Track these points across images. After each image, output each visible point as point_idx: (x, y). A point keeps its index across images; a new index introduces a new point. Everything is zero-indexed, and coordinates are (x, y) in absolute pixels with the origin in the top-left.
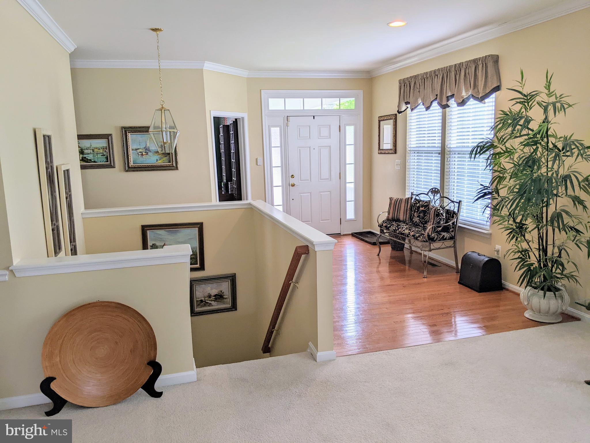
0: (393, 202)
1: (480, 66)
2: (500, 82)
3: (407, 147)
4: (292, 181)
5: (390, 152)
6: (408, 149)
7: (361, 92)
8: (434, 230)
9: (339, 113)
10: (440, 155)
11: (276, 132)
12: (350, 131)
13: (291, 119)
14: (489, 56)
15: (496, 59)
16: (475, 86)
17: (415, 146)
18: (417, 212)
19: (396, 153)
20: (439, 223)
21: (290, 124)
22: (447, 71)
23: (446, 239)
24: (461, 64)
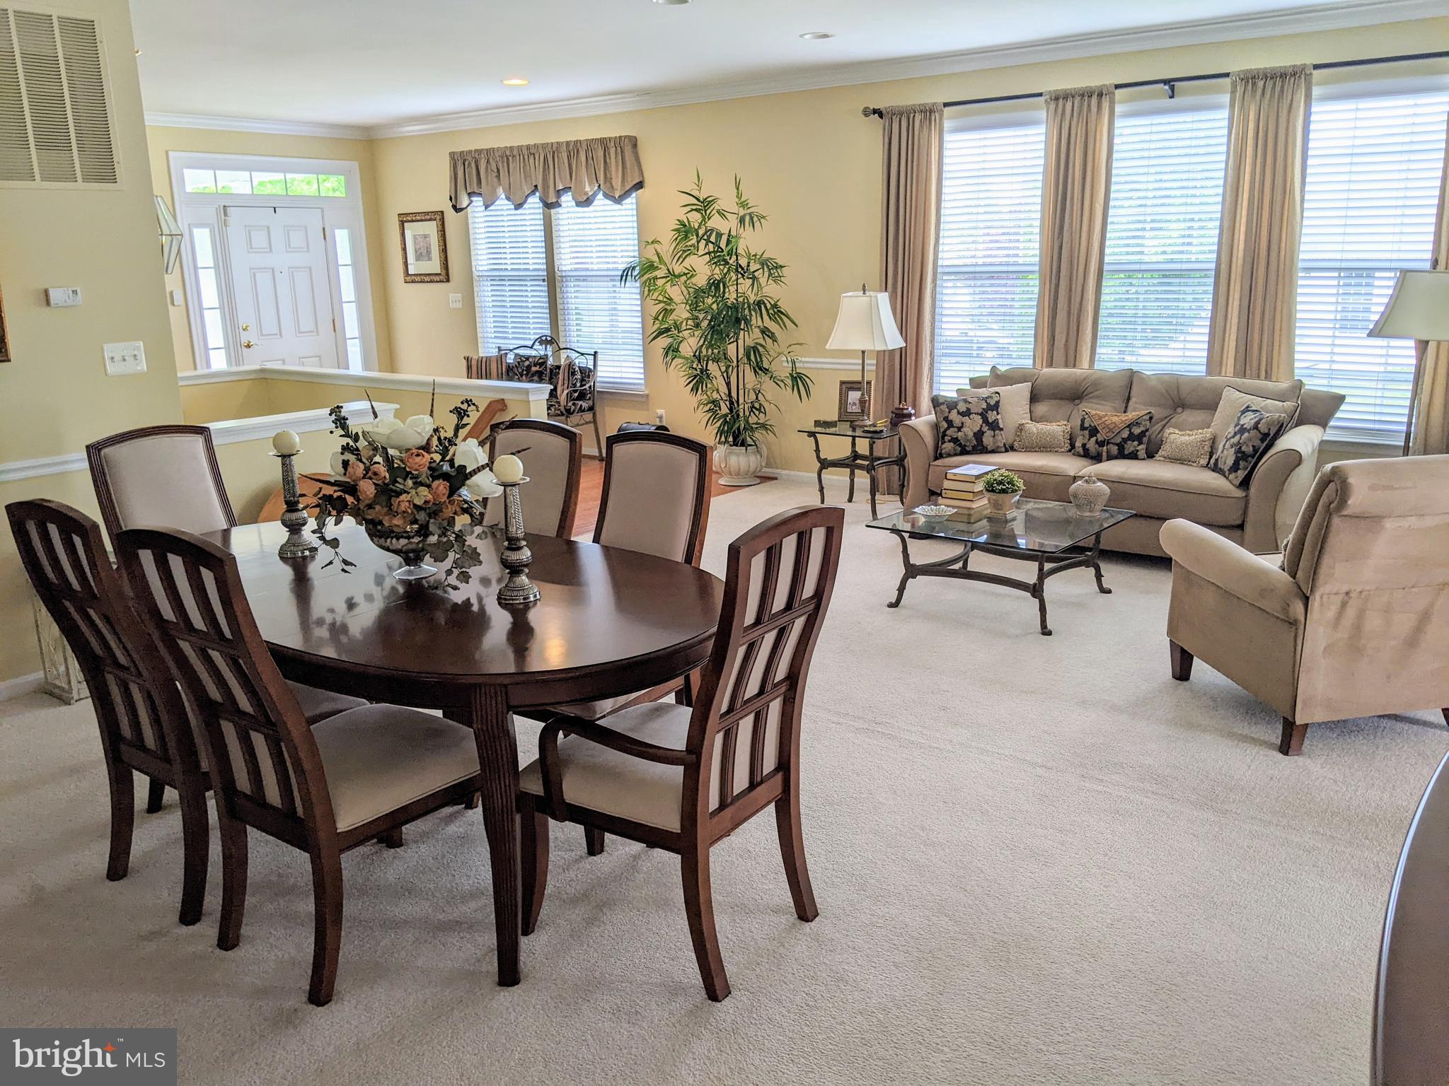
0: (474, 363)
1: (612, 151)
2: (643, 177)
3: (474, 269)
4: (245, 338)
5: (437, 278)
6: (475, 273)
7: (355, 165)
8: (569, 396)
9: (317, 203)
10: (546, 283)
11: (203, 239)
12: (342, 238)
13: (230, 211)
14: (625, 137)
15: (634, 142)
16: (608, 179)
17: (486, 268)
18: (527, 375)
19: (448, 281)
20: (575, 385)
21: (230, 220)
22: (552, 151)
23: (584, 411)
24: (577, 143)
